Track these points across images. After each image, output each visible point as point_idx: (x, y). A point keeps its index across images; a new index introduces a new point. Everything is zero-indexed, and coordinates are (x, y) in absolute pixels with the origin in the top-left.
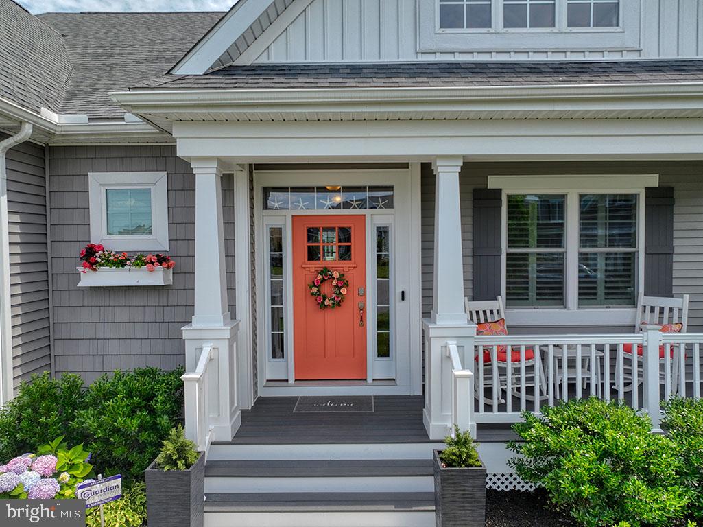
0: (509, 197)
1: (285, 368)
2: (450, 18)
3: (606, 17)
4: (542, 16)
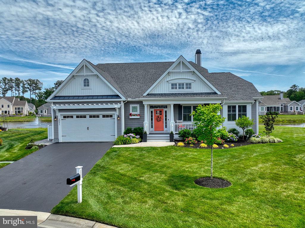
0: (183, 106)
1: (153, 129)
2: (172, 88)
3: (190, 88)
4: (183, 88)
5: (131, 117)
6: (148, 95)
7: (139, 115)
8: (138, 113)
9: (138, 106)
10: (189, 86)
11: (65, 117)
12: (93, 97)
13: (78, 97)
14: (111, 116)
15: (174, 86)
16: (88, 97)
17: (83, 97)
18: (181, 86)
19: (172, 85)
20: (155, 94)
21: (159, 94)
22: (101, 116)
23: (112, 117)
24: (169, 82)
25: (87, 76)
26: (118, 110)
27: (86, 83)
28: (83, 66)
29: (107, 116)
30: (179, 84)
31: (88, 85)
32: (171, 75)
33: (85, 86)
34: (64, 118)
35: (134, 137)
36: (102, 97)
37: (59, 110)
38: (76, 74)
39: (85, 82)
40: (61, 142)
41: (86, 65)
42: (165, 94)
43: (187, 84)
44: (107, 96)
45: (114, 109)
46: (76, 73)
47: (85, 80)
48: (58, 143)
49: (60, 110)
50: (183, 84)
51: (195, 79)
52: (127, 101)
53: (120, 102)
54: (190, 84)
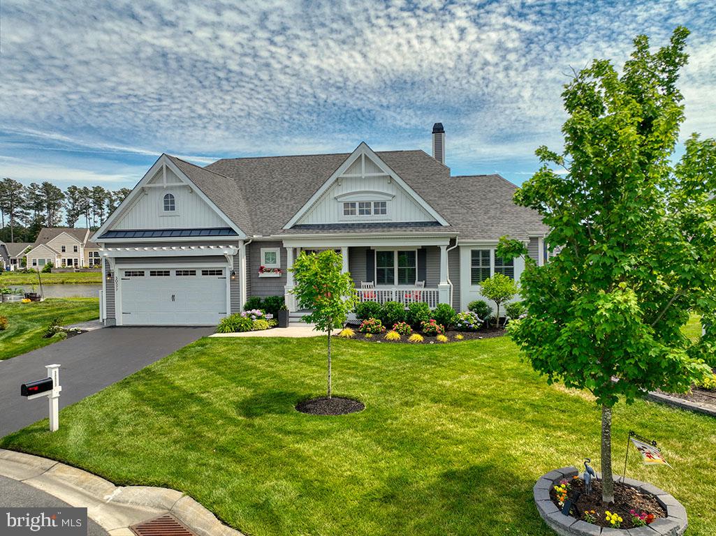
2: (346, 213)
3: (384, 212)
4: (368, 212)
5: (261, 275)
6: (295, 227)
7: (279, 270)
8: (278, 265)
9: (277, 250)
10: (381, 207)
11: (128, 274)
12: (181, 232)
13: (153, 233)
14: (219, 273)
15: (349, 208)
16: (172, 232)
17: (162, 232)
18: (364, 208)
19: (346, 205)
20: (310, 225)
21: (318, 226)
22: (199, 273)
23: (221, 274)
24: (339, 200)
25: (172, 188)
26: (231, 261)
27: (169, 204)
28: (162, 168)
29: (212, 273)
30: (361, 204)
31: (173, 208)
32: (344, 184)
33: (166, 208)
34: (126, 275)
35: (259, 318)
36: (200, 231)
37: (117, 259)
38: (149, 186)
39: (166, 202)
40: (121, 325)
41: (167, 167)
42: (329, 225)
43: (376, 204)
44: (210, 231)
45: (222, 258)
46: (150, 183)
47: (167, 196)
48: (115, 326)
49: (119, 260)
50: (368, 204)
51: (394, 194)
52: (251, 241)
53: (235, 243)
54: (384, 204)
